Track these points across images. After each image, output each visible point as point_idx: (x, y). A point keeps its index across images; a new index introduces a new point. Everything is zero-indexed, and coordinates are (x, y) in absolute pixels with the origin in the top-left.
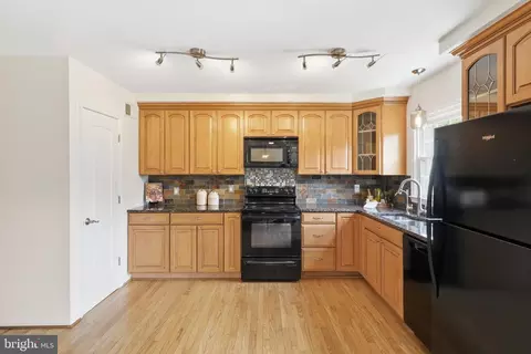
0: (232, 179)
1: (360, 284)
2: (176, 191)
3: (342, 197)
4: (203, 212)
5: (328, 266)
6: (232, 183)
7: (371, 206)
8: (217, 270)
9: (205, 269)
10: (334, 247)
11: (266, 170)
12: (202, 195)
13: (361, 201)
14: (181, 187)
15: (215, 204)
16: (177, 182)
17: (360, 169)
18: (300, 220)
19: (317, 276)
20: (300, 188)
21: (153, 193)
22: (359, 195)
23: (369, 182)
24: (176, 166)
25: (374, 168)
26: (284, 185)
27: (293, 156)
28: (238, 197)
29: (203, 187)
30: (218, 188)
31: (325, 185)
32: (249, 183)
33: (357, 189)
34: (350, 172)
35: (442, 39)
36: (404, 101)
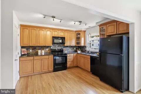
0: (47, 47)
1: (79, 68)
2: (31, 51)
3: (72, 50)
4: (43, 56)
5: (72, 66)
6: (47, 48)
7: (79, 52)
8: (47, 70)
9: (44, 71)
10: (73, 61)
11: (56, 45)
12: (39, 51)
13: (76, 51)
14: (32, 49)
15: (43, 54)
16: (31, 48)
17: (77, 44)
18: (67, 56)
19: (70, 68)
20: (64, 49)
21: (24, 51)
22: (75, 50)
23: (77, 47)
24: (33, 43)
25: (80, 44)
26: (60, 48)
27: (64, 42)
28: (49, 52)
29: (39, 49)
30: (43, 49)
31: (69, 48)
32: (52, 48)
33: (75, 49)
34: (75, 45)
35: (96, 23)
36: (85, 31)
